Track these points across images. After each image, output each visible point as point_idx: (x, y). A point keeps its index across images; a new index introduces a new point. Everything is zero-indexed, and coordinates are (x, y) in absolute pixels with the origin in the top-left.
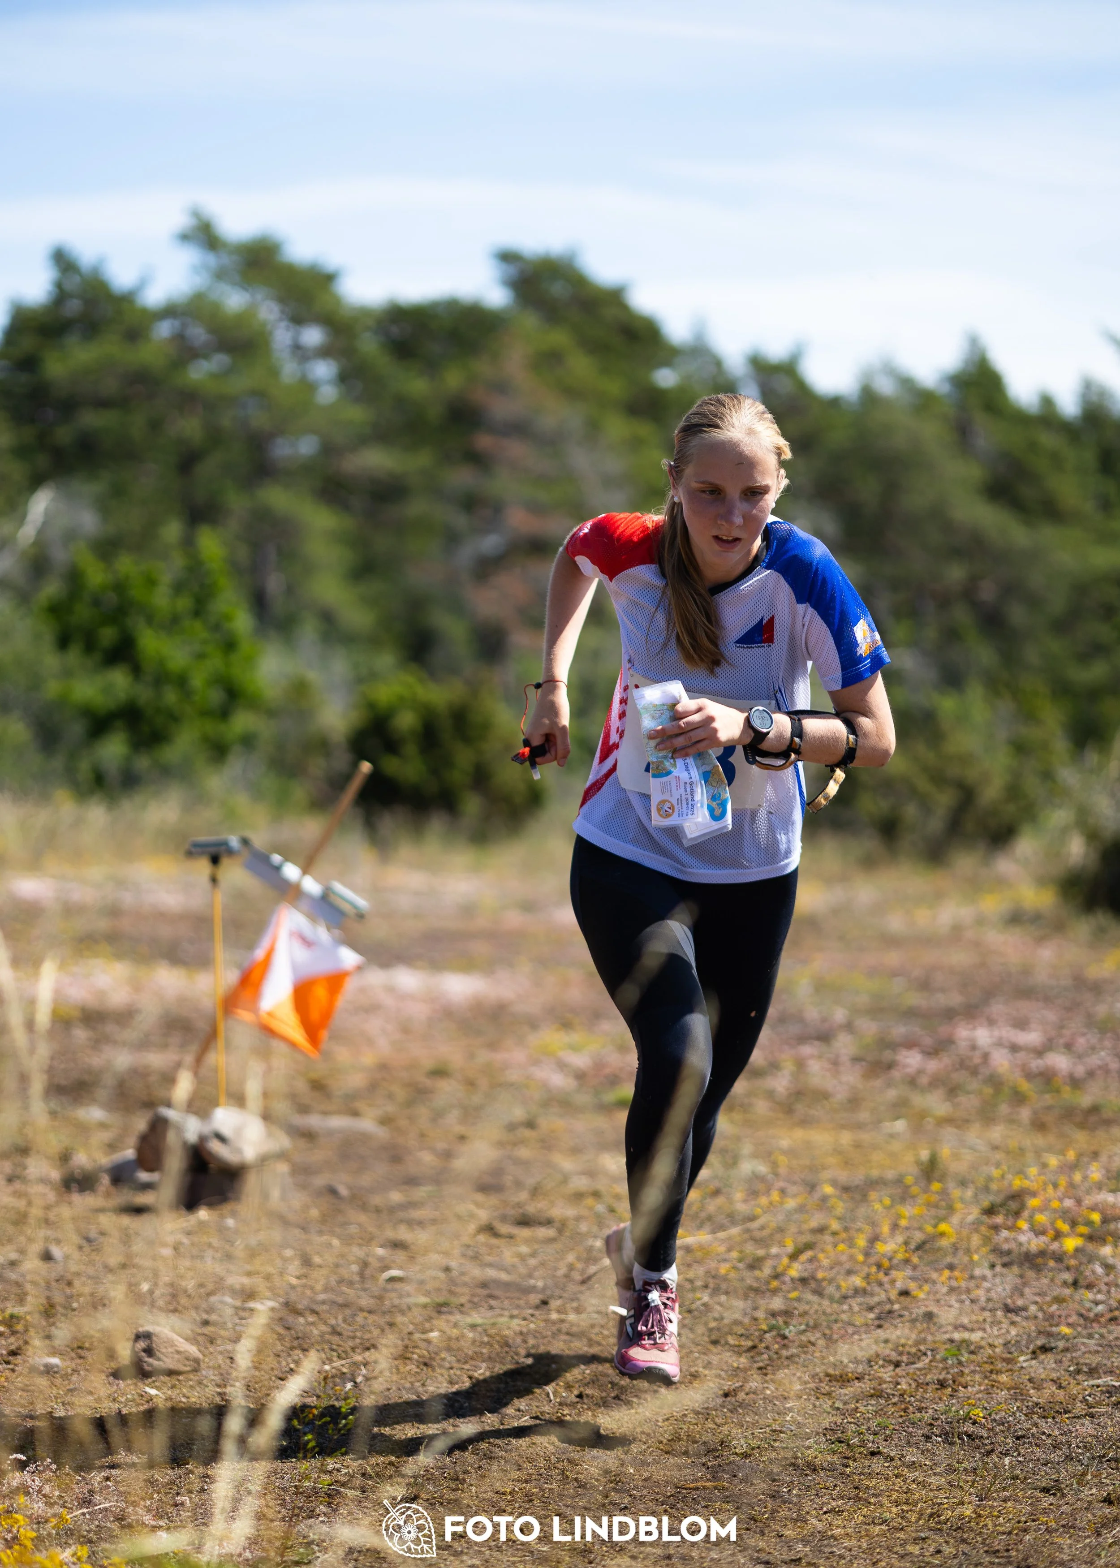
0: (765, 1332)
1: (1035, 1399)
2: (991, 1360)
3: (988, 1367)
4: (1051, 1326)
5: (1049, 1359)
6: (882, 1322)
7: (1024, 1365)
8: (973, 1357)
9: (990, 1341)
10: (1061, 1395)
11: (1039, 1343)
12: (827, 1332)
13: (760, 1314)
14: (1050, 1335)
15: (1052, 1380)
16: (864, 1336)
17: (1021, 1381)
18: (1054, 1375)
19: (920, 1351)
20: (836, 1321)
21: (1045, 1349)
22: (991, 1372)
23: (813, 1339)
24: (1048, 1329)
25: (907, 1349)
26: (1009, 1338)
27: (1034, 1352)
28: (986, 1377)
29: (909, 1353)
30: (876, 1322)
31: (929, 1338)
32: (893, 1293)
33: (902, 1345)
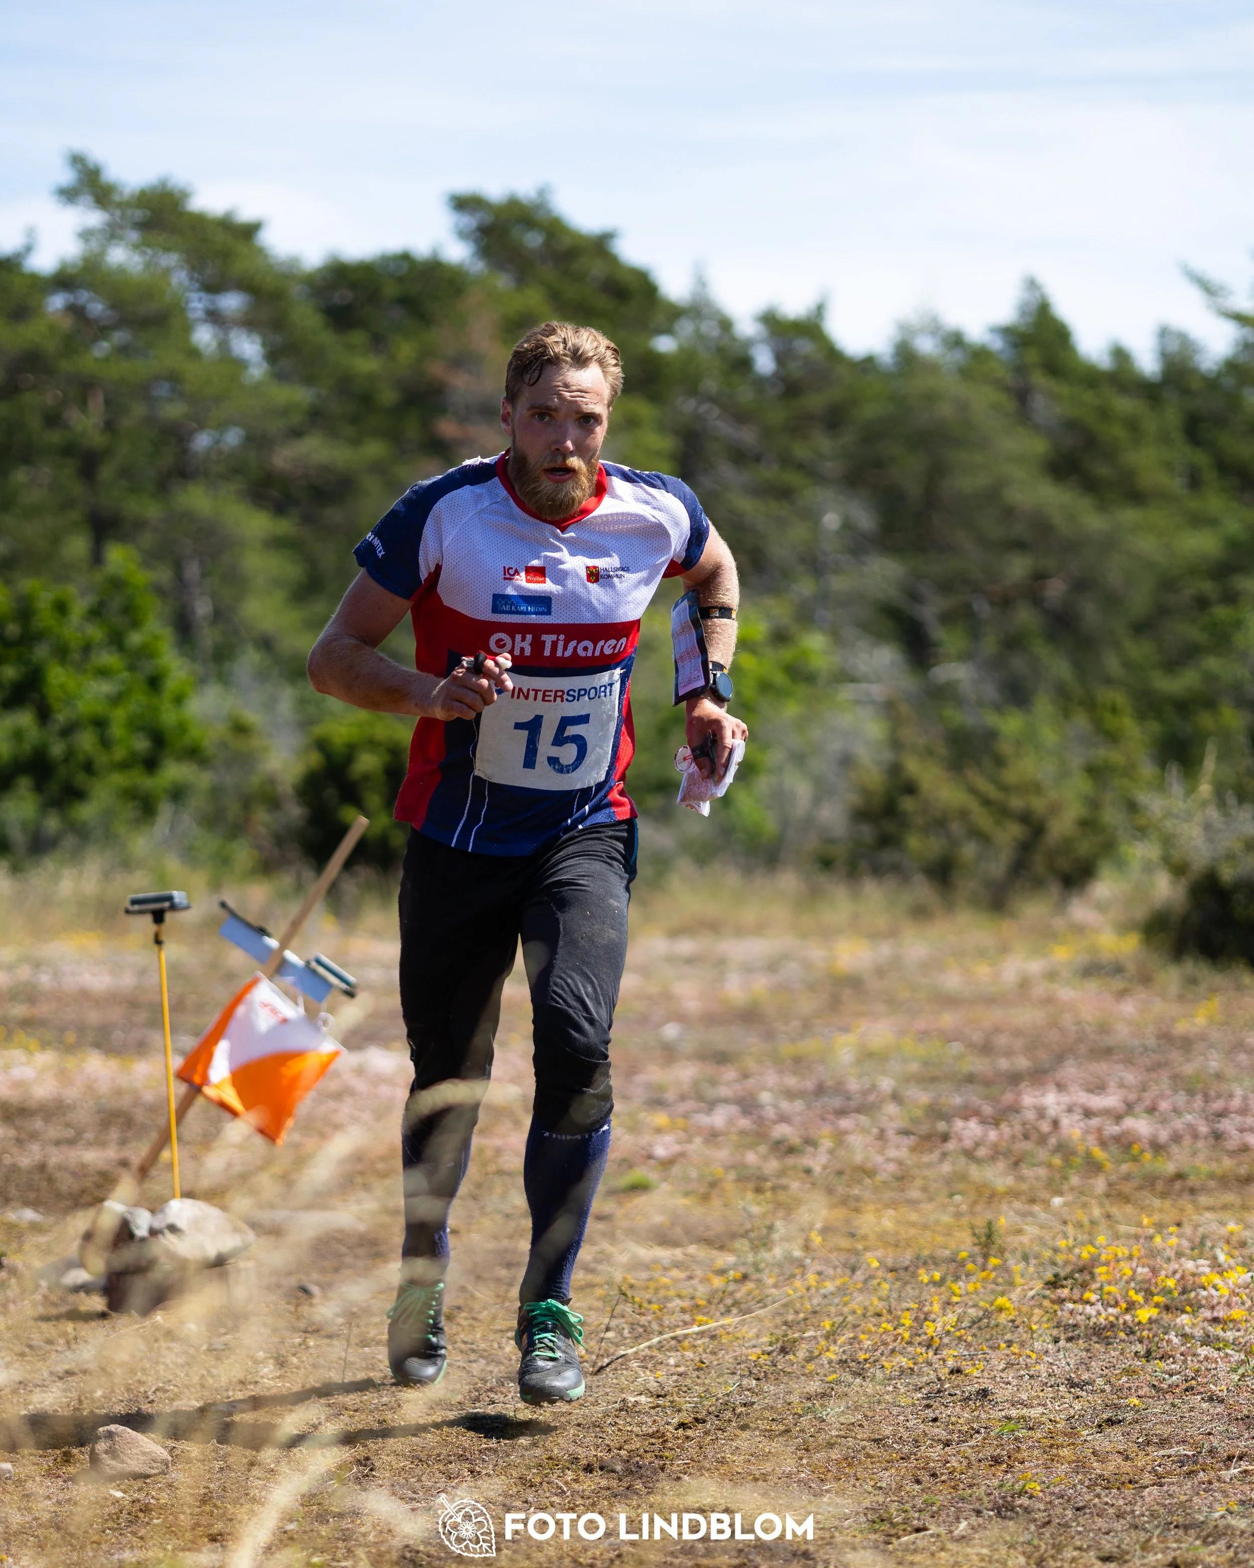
0: (801, 1416)
1: (1098, 1471)
2: (1051, 1435)
3: (1047, 1442)
4: (1119, 1398)
5: (1115, 1432)
6: (931, 1402)
7: (1089, 1438)
8: (1030, 1433)
9: (1052, 1417)
10: (1126, 1467)
11: (1105, 1416)
12: (868, 1412)
13: (795, 1398)
14: (1117, 1407)
15: (1118, 1452)
16: (910, 1417)
17: (1084, 1455)
18: (1121, 1448)
19: (973, 1429)
20: (879, 1402)
21: (1110, 1422)
22: (1051, 1446)
24: (1116, 1401)
25: (958, 1427)
26: (1072, 1412)
27: (1100, 1426)
28: (1046, 1452)
29: (960, 1432)
30: (925, 1402)
31: (983, 1416)
32: (944, 1373)
33: (953, 1424)
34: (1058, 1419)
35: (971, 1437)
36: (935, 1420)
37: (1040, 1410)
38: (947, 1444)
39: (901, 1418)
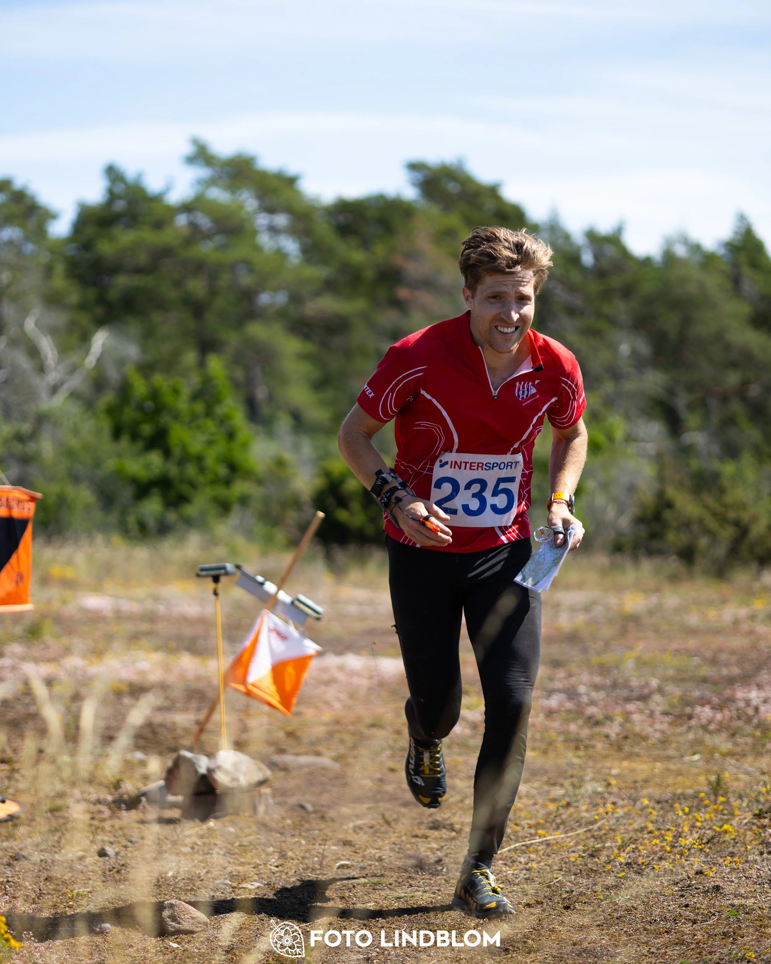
0: (602, 901)
2: (761, 918)
3: (759, 923)
6: (684, 893)
8: (748, 916)
9: (760, 905)
12: (645, 900)
13: (598, 888)
16: (671, 903)
19: (710, 912)
20: (652, 892)
22: (761, 926)
25: (702, 911)
28: (757, 930)
29: (702, 914)
30: (680, 893)
31: (717, 903)
32: (692, 873)
33: (698, 909)
34: (764, 907)
35: (710, 918)
36: (686, 906)
37: (753, 900)
38: (695, 922)
39: (666, 903)
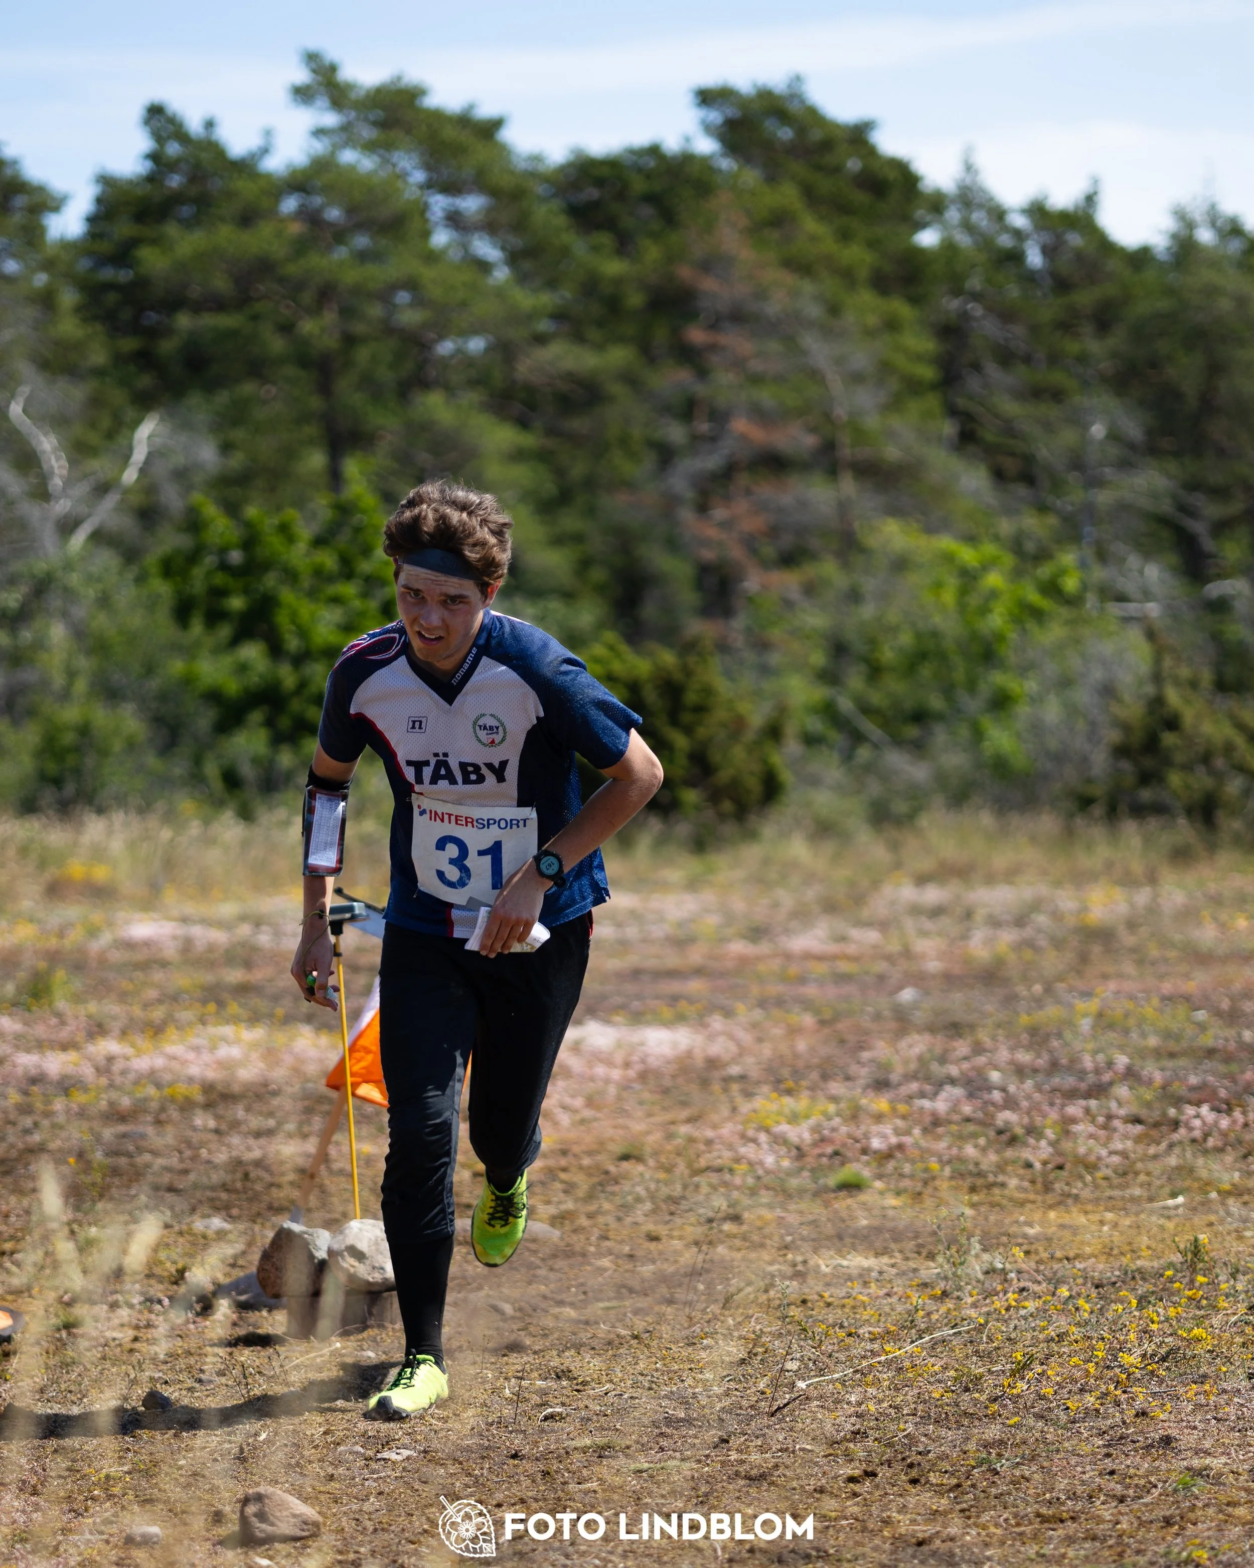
0: (974, 1467)
3: (1225, 1499)
6: (1111, 1450)
8: (1210, 1487)
9: (1235, 1467)
12: (1045, 1464)
13: (971, 1446)
16: (1088, 1468)
19: (1150, 1483)
20: (1058, 1451)
22: (1228, 1504)
23: (1027, 1473)
25: (1136, 1481)
28: (1221, 1511)
29: (1136, 1485)
30: (1105, 1450)
31: (1164, 1466)
32: (1130, 1415)
33: (1130, 1477)
34: (1240, 1470)
35: (1148, 1492)
36: (1112, 1473)
37: (1223, 1459)
38: (1122, 1500)
39: (1079, 1469)
